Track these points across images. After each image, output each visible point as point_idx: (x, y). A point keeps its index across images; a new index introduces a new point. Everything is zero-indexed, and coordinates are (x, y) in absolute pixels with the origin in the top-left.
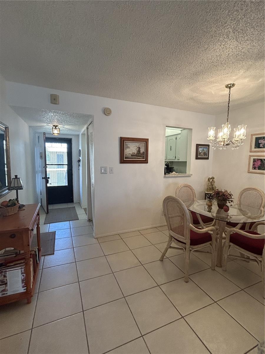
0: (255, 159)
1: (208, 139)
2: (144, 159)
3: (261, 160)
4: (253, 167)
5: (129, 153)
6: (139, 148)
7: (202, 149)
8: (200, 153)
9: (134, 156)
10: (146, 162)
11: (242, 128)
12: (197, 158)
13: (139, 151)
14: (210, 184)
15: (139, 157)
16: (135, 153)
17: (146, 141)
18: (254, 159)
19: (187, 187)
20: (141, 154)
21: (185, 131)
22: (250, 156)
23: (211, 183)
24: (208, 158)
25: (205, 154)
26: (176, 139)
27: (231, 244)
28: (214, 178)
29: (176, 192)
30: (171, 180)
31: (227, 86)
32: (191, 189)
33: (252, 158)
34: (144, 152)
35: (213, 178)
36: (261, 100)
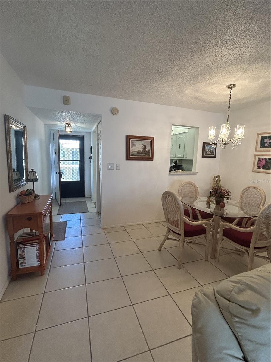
0: (260, 158)
1: (209, 138)
2: (150, 156)
3: (265, 159)
4: (258, 166)
5: (135, 151)
6: (145, 146)
7: (209, 147)
8: (206, 152)
9: (140, 153)
10: (151, 159)
11: (240, 128)
12: (203, 156)
13: (145, 149)
14: (215, 182)
15: (145, 155)
16: (140, 151)
17: (152, 139)
19: (190, 184)
20: (146, 152)
21: (193, 130)
22: (256, 155)
23: (217, 181)
24: (215, 157)
25: (211, 152)
26: (185, 137)
27: (224, 237)
28: (220, 177)
29: (179, 189)
30: (176, 178)
31: (228, 87)
32: (195, 186)
33: (257, 158)
34: (149, 150)
35: (219, 177)
36: (267, 99)
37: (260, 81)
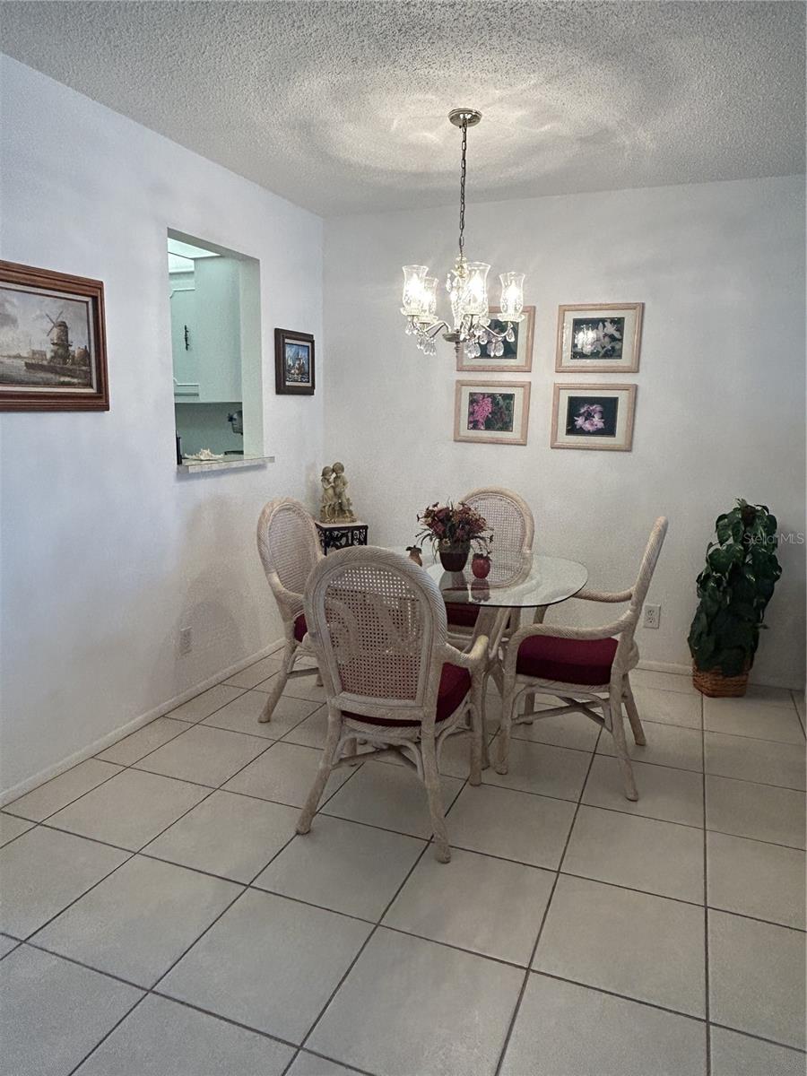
0: (475, 394)
1: (404, 313)
2: (91, 386)
3: (492, 396)
4: (470, 422)
5: (13, 353)
6: (63, 327)
7: (293, 350)
8: (290, 370)
9: (42, 368)
10: (98, 401)
12: (281, 389)
13: (63, 343)
14: (331, 492)
15: (67, 379)
16: (43, 354)
17: (92, 293)
18: (471, 394)
19: (289, 509)
20: (73, 364)
22: (461, 384)
23: (334, 488)
24: (311, 391)
25: (302, 372)
27: (521, 678)
28: (342, 469)
29: (259, 538)
31: (454, 118)
33: (466, 391)
34: (86, 354)
35: (338, 469)
37: (547, 127)
